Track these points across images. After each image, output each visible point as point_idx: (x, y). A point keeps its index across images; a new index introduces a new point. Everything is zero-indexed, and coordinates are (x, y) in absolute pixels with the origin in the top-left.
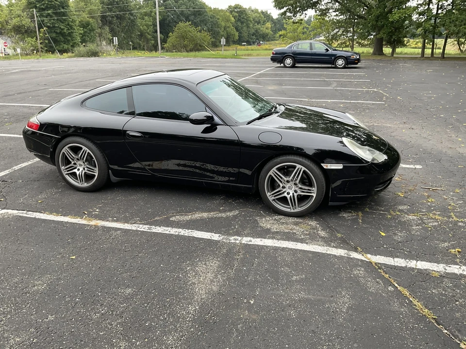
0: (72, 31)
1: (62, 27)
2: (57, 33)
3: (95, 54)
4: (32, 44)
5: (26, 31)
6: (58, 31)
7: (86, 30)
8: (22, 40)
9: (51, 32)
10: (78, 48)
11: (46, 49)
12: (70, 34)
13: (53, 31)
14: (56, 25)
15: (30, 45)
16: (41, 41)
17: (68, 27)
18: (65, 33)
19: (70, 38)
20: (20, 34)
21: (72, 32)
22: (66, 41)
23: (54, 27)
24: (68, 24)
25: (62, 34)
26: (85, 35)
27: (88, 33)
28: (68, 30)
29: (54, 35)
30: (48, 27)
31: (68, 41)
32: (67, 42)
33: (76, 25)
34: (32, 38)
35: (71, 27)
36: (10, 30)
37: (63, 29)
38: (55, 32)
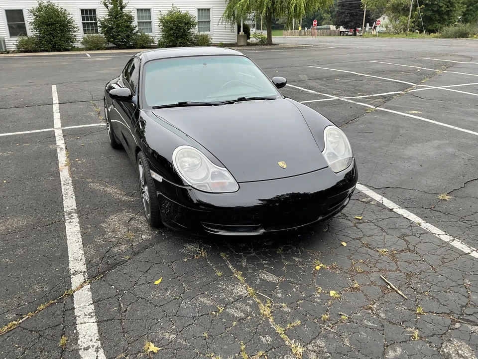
0: (451, 8)
1: (441, 4)
2: (434, 11)
3: (464, 35)
4: (404, 23)
5: (403, 9)
6: (436, 9)
7: (471, 7)
8: (396, 18)
9: (428, 10)
10: (447, 28)
11: (417, 27)
12: (448, 13)
13: (431, 8)
14: (436, 2)
15: (402, 23)
16: (414, 20)
17: (448, 4)
18: (442, 10)
19: (446, 17)
20: (395, 12)
21: (451, 10)
22: (441, 19)
23: (433, 4)
24: (449, 2)
25: (439, 12)
26: (468, 14)
27: (474, 12)
28: (448, 7)
29: (430, 13)
30: (426, 5)
31: (444, 20)
32: (442, 21)
33: (459, 3)
34: (407, 16)
35: (452, 4)
36: (389, 8)
37: (441, 7)
38: (432, 10)
